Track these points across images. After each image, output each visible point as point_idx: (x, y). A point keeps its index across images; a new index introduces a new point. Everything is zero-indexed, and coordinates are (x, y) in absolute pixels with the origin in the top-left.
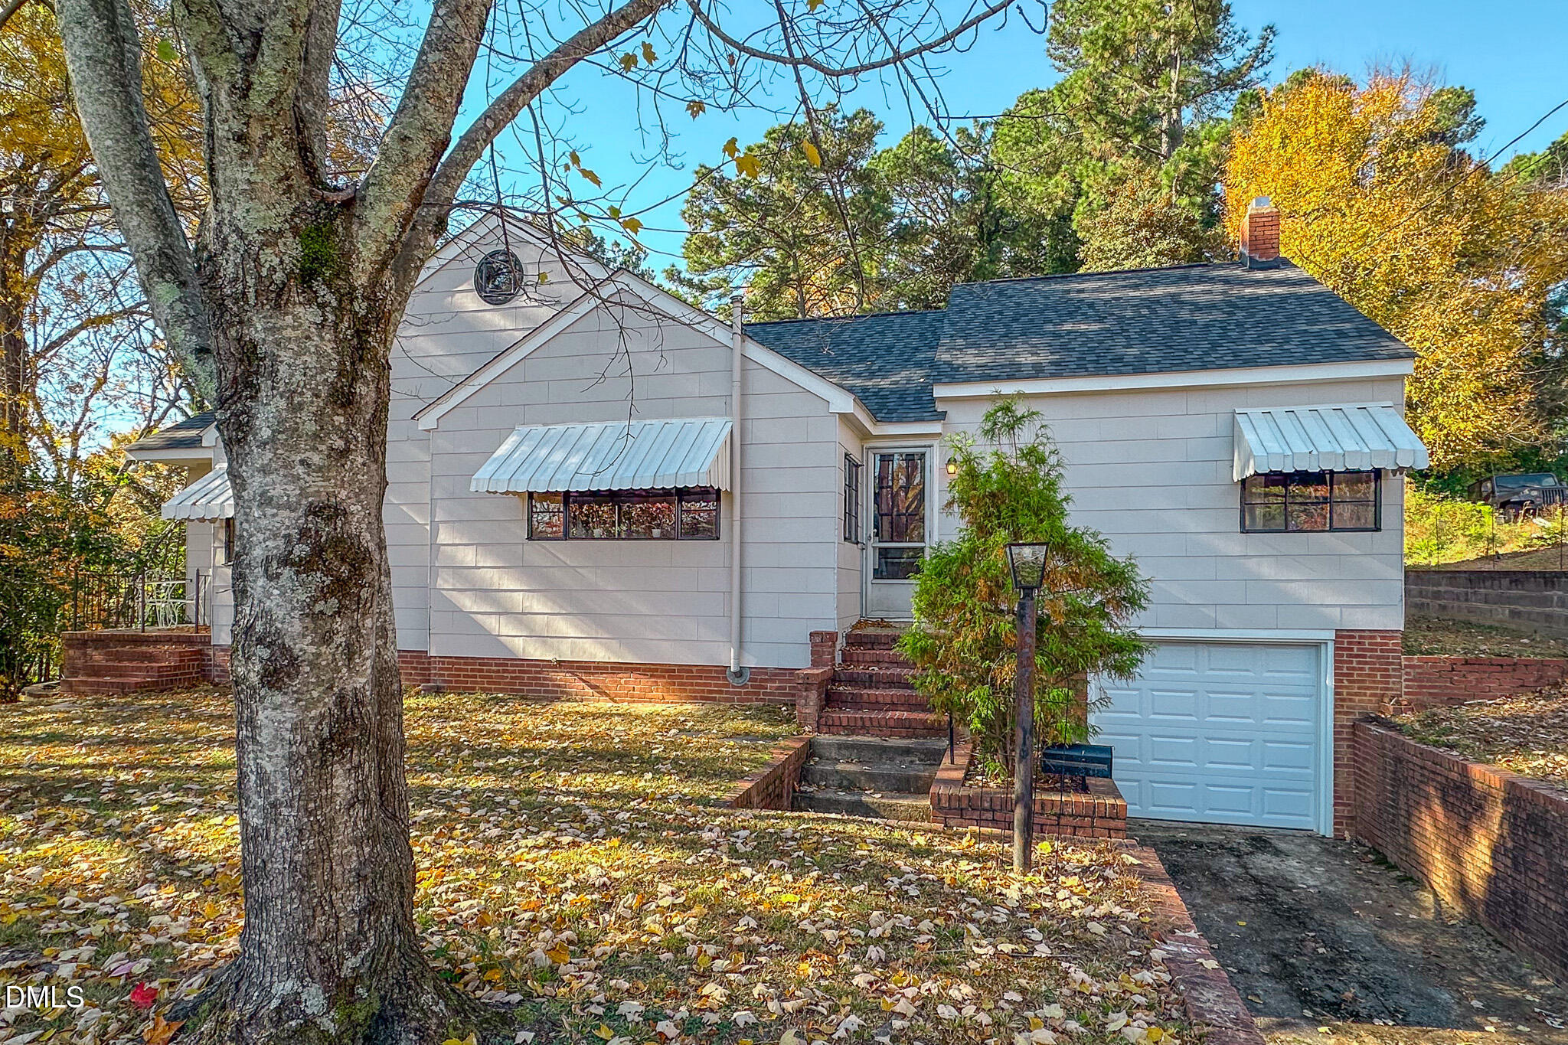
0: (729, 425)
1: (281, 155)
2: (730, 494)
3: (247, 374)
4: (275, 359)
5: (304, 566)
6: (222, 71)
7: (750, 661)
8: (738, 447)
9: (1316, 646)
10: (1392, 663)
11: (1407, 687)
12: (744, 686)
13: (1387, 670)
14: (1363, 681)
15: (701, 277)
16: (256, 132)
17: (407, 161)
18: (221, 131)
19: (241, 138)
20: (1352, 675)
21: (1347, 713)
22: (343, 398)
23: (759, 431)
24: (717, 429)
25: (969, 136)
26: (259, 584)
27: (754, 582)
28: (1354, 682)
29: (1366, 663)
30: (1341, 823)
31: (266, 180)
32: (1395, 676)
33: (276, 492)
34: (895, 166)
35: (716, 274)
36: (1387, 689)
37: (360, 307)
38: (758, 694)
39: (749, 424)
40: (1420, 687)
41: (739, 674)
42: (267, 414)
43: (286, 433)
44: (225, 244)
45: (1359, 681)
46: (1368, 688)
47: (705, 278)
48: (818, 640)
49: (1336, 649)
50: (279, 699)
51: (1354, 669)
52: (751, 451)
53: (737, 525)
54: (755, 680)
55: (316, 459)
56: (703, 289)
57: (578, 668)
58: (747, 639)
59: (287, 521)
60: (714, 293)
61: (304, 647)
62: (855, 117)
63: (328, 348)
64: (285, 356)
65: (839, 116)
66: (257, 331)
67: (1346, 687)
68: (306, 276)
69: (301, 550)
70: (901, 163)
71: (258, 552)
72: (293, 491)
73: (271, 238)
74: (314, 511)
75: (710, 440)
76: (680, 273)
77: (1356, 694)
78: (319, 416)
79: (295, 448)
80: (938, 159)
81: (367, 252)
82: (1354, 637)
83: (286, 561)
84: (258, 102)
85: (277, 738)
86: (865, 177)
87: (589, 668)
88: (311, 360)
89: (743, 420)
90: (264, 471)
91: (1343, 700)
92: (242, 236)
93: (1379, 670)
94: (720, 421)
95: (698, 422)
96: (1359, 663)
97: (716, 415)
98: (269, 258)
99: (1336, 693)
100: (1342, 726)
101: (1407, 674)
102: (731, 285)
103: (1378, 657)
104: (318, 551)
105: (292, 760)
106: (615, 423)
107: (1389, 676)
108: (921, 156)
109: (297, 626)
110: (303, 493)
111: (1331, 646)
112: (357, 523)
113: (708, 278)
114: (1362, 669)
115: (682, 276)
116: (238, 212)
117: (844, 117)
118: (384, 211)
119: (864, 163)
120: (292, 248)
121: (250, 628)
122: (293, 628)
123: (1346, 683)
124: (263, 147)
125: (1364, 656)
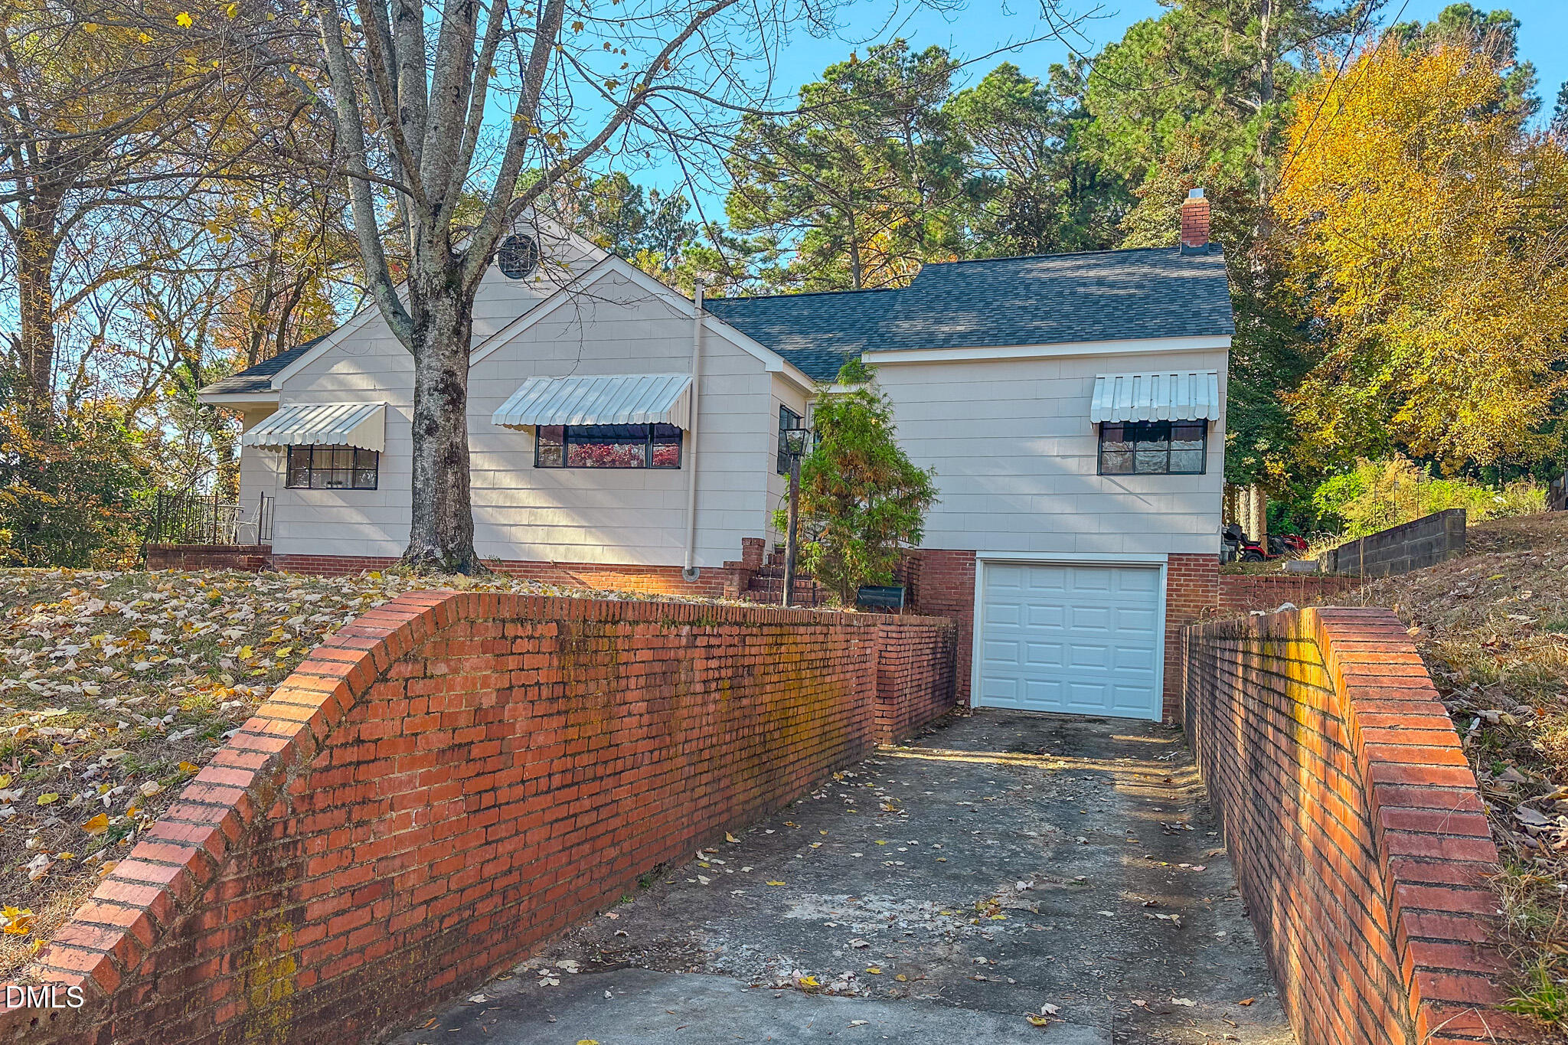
0: (690, 380)
1: (442, 246)
2: (689, 433)
3: (424, 321)
4: (435, 317)
5: (443, 391)
6: (427, 222)
7: (700, 562)
8: (697, 396)
9: (1155, 567)
10: (1211, 581)
11: (1221, 599)
12: (694, 583)
13: (1207, 586)
14: (1188, 595)
15: (745, 237)
16: (435, 240)
17: (483, 246)
18: (424, 239)
19: (430, 242)
20: (1179, 590)
21: (1175, 621)
22: (457, 332)
23: (714, 385)
24: (683, 381)
25: (1065, 74)
26: (425, 398)
27: (706, 502)
28: (1181, 596)
29: (1191, 580)
30: (1168, 711)
31: (436, 255)
32: (1213, 591)
33: (433, 364)
34: (974, 111)
35: (762, 234)
36: (1207, 602)
37: (464, 299)
38: (705, 588)
39: (705, 379)
40: (1232, 600)
41: (691, 572)
42: (431, 336)
43: (438, 343)
44: (420, 275)
45: (1185, 595)
46: (1191, 601)
47: (750, 239)
48: (748, 543)
49: (1169, 569)
50: (431, 439)
51: (1181, 585)
52: (706, 400)
53: (693, 456)
54: (704, 577)
55: (447, 353)
56: (747, 251)
57: (570, 568)
58: (698, 545)
59: (437, 375)
60: (760, 255)
61: (441, 421)
62: (926, 54)
63: (453, 313)
64: (439, 316)
65: (908, 54)
66: (429, 307)
67: (1175, 600)
68: (447, 288)
69: (441, 386)
70: (980, 108)
71: (426, 386)
72: (439, 364)
73: (436, 275)
74: (446, 372)
75: (674, 389)
76: (721, 231)
77: (1183, 606)
78: (449, 338)
79: (440, 349)
80: (1024, 104)
81: (467, 278)
82: (1182, 560)
83: (436, 389)
84: (437, 231)
85: (430, 454)
86: (938, 123)
87: (578, 568)
88: (447, 317)
89: (701, 376)
90: (429, 357)
91: (1172, 611)
92: (427, 274)
93: (1200, 586)
94: (683, 377)
95: (667, 376)
96: (1185, 580)
97: (682, 372)
98: (436, 281)
99: (1167, 605)
100: (1171, 632)
101: (1221, 589)
102: (779, 247)
103: (1201, 576)
104: (447, 386)
105: (435, 463)
106: (605, 377)
107: (1208, 591)
108: (1002, 101)
109: (439, 414)
110: (442, 366)
111: (1165, 569)
112: (459, 380)
113: (753, 238)
114: (1187, 585)
115: (724, 235)
116: (427, 266)
117: (914, 56)
118: (474, 264)
119: (939, 108)
120: (443, 277)
121: (422, 413)
122: (437, 414)
123: (1175, 597)
124: (437, 245)
125: (1190, 575)
